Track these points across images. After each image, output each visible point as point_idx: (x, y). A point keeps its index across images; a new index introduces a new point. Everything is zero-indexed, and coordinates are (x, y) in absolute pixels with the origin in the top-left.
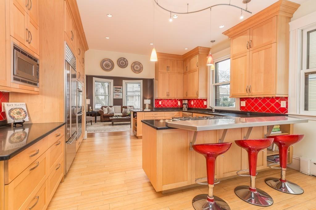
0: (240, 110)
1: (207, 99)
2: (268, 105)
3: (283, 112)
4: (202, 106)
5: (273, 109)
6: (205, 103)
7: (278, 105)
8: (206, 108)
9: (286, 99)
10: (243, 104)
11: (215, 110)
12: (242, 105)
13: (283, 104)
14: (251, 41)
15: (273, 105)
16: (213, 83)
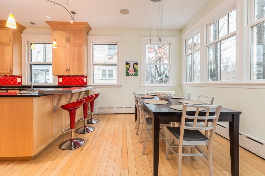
0: (58, 85)
1: (21, 76)
2: (77, 81)
3: (85, 85)
4: (14, 83)
5: (80, 83)
6: (19, 80)
7: (83, 81)
8: (21, 85)
9: (86, 77)
10: (61, 80)
11: (34, 86)
12: (59, 81)
13: (85, 80)
14: (69, 38)
15: (80, 81)
16: (28, 62)
